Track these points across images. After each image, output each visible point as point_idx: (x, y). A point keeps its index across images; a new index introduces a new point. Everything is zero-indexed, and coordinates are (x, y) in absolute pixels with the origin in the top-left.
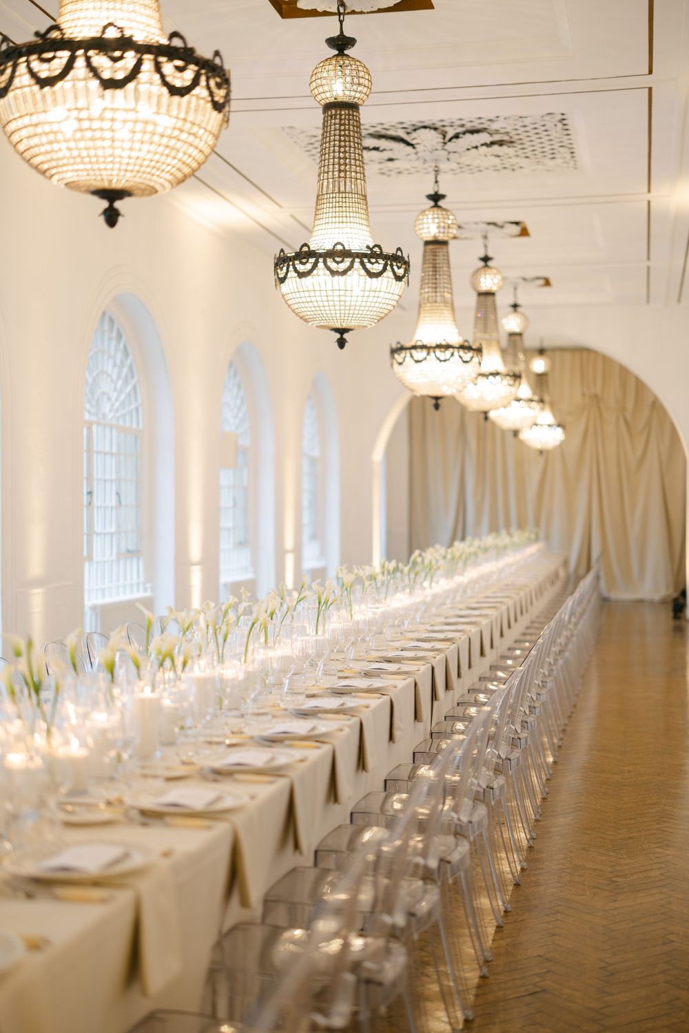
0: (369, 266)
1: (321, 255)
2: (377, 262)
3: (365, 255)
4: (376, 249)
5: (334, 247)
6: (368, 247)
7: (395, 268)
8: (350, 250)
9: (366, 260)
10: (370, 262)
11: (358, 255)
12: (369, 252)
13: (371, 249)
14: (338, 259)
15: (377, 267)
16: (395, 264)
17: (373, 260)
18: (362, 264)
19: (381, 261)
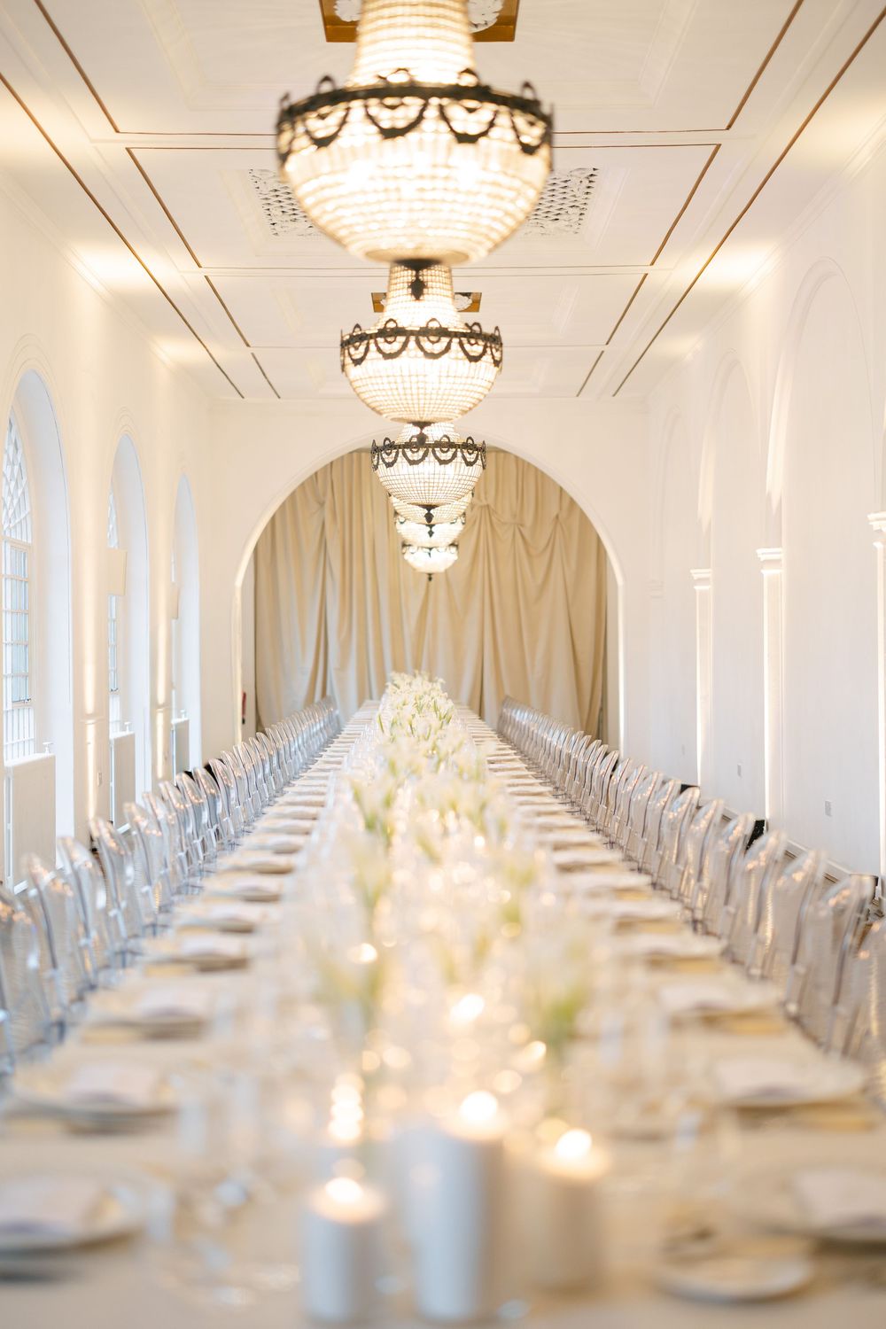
0: (467, 347)
1: (412, 333)
2: (476, 343)
3: (464, 335)
4: (476, 328)
5: (428, 324)
6: (467, 325)
7: (494, 350)
8: (447, 329)
9: (464, 340)
10: (469, 342)
11: (456, 335)
12: (469, 331)
13: (470, 328)
14: (433, 338)
15: (476, 349)
16: (493, 346)
17: (473, 341)
18: (461, 344)
19: (481, 342)
